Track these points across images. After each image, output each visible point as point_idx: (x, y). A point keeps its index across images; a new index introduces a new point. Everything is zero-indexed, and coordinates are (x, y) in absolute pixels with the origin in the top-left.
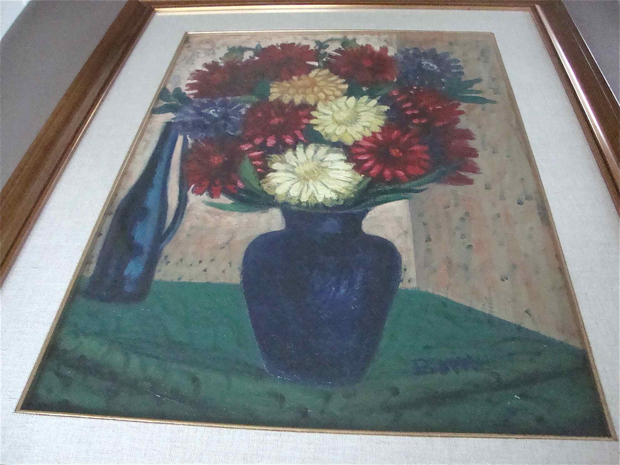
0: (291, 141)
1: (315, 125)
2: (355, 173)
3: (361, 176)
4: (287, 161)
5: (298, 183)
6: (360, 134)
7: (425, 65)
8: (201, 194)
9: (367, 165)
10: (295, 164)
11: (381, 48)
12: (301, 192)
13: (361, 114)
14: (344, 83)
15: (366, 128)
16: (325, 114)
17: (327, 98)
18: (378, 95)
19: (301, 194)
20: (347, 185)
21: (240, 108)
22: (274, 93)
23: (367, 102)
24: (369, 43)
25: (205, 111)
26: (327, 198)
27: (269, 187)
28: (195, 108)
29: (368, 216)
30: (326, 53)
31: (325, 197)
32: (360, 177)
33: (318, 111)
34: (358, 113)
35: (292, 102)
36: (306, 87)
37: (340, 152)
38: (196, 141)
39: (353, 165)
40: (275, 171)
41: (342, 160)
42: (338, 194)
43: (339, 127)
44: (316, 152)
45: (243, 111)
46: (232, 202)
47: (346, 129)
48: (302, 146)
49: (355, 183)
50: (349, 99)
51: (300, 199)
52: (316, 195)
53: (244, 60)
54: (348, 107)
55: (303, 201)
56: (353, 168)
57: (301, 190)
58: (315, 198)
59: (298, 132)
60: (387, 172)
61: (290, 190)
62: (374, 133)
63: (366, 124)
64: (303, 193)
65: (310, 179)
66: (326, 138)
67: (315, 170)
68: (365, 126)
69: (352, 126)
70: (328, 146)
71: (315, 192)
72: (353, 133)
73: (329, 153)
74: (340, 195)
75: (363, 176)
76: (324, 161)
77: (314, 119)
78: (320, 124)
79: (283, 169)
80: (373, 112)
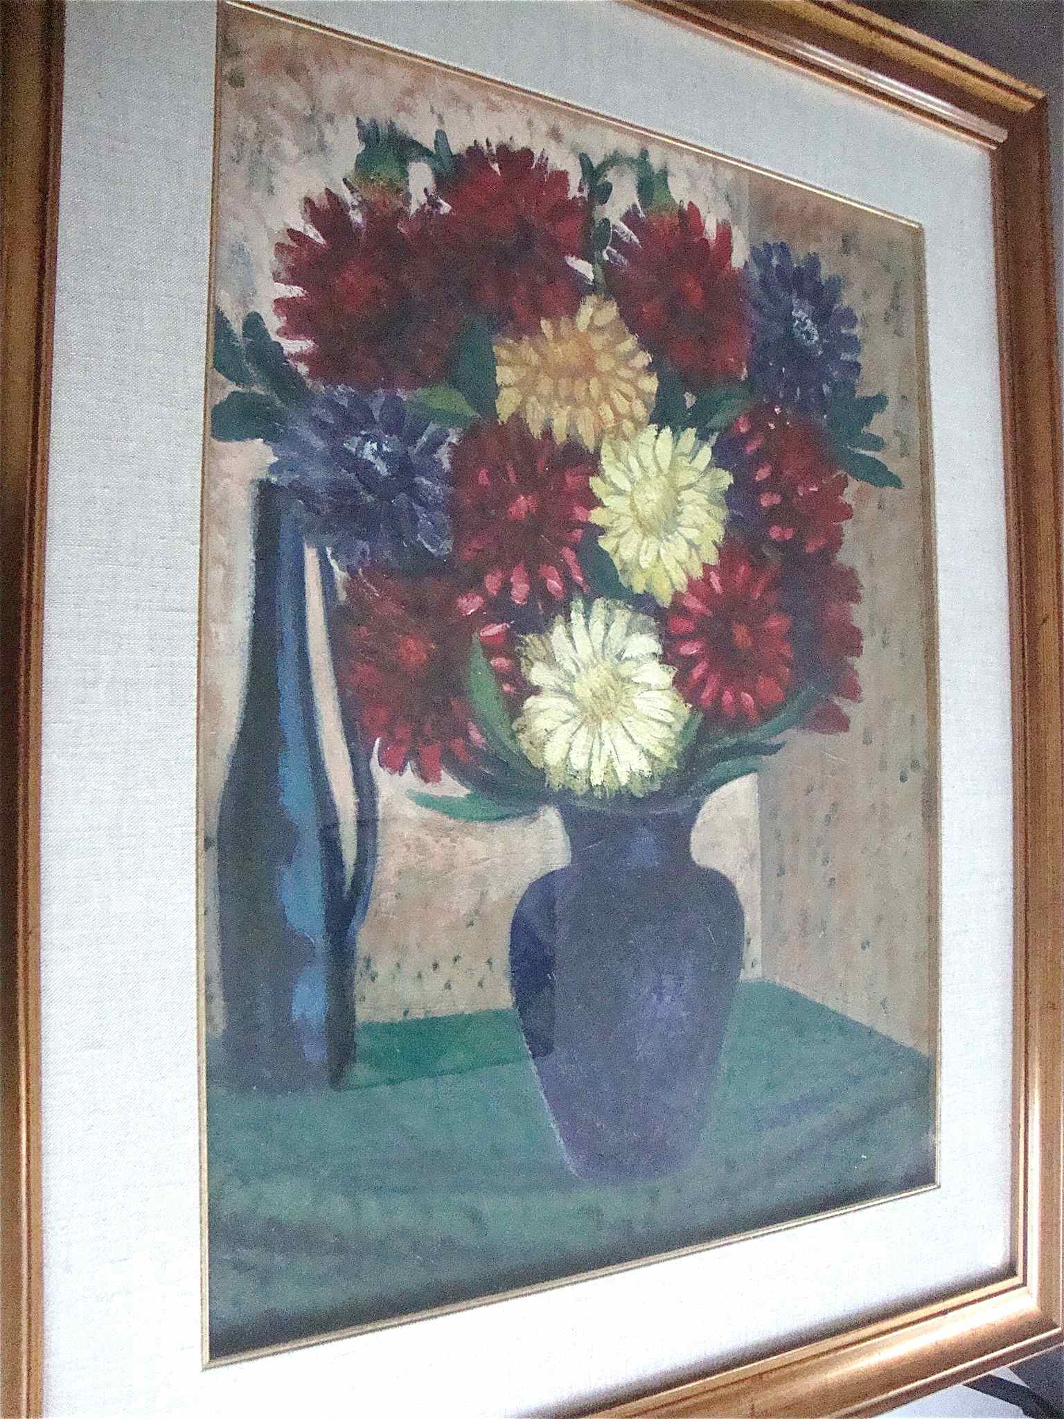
0: (559, 587)
1: (602, 531)
2: (677, 698)
3: (686, 706)
4: (557, 660)
5: (583, 728)
6: (684, 570)
7: (797, 322)
8: (401, 770)
9: (698, 672)
10: (572, 669)
11: (718, 227)
12: (590, 757)
13: (685, 496)
14: (650, 369)
15: (693, 550)
16: (620, 492)
17: (618, 432)
18: (712, 431)
19: (590, 764)
20: (664, 733)
21: (435, 444)
22: (506, 386)
23: (694, 453)
24: (695, 201)
25: (351, 445)
26: (634, 774)
27: (531, 743)
28: (320, 426)
29: (699, 821)
30: (607, 222)
31: (631, 769)
32: (685, 710)
33: (604, 479)
34: (678, 494)
35: (548, 433)
36: (573, 374)
37: (651, 629)
38: (352, 572)
39: (673, 671)
40: (536, 691)
41: (654, 654)
42: (652, 760)
43: (645, 541)
44: (608, 627)
45: (444, 456)
46: (468, 792)
47: (659, 551)
48: (580, 604)
49: (678, 727)
50: (661, 434)
51: (589, 779)
52: (616, 763)
53: (414, 208)
54: (660, 470)
55: (595, 784)
56: (674, 682)
57: (589, 751)
58: (616, 774)
59: (569, 555)
60: (728, 697)
61: (571, 752)
62: (706, 568)
63: (693, 534)
64: (594, 760)
65: (603, 718)
66: (622, 580)
67: (609, 687)
68: (690, 543)
69: (668, 540)
70: (629, 609)
71: (614, 756)
72: (670, 565)
73: (630, 631)
74: (656, 762)
75: (691, 706)
76: (624, 657)
77: (598, 508)
78: (609, 528)
79: (552, 684)
80: (704, 492)
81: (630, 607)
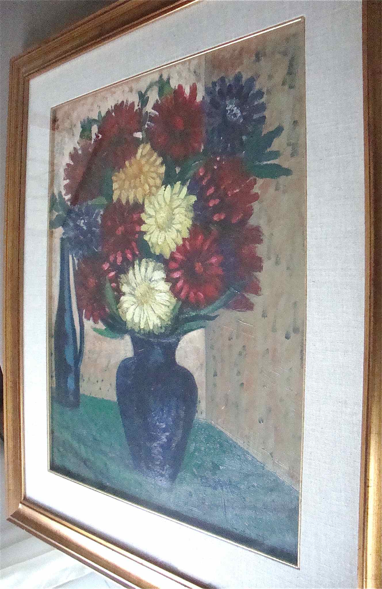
0: (131, 257)
1: (145, 233)
2: (172, 295)
4: (130, 283)
5: (138, 308)
6: (175, 242)
7: (229, 112)
8: (89, 319)
9: (180, 284)
10: (135, 286)
11: (190, 88)
13: (176, 211)
14: (162, 164)
15: (179, 233)
16: (151, 217)
17: (151, 194)
18: (188, 180)
20: (166, 309)
21: (97, 216)
22: (116, 190)
23: (180, 192)
24: (181, 83)
25: (78, 223)
26: (155, 325)
27: (122, 312)
29: (179, 347)
30: (147, 112)
31: (154, 323)
32: (174, 300)
33: (145, 212)
34: (173, 211)
35: (128, 202)
36: (135, 177)
37: (162, 268)
38: (78, 260)
39: (170, 284)
40: (124, 294)
41: (163, 278)
42: (161, 320)
43: (160, 234)
44: (146, 269)
45: (99, 220)
46: (105, 328)
47: (165, 237)
48: (137, 262)
49: (172, 307)
50: (166, 189)
51: (140, 326)
52: (149, 321)
53: (92, 142)
54: (166, 203)
55: (141, 328)
56: (170, 289)
57: (140, 316)
58: (148, 325)
59: (134, 244)
60: (192, 294)
61: (134, 316)
62: (184, 239)
63: (178, 227)
64: (141, 319)
65: (145, 304)
66: (152, 250)
67: (147, 292)
68: (178, 231)
69: (169, 231)
71: (148, 318)
72: (169, 241)
73: (154, 270)
74: (163, 321)
75: (176, 299)
76: (152, 280)
77: (144, 225)
78: (147, 232)
79: (128, 291)
80: (183, 208)
81: (154, 260)
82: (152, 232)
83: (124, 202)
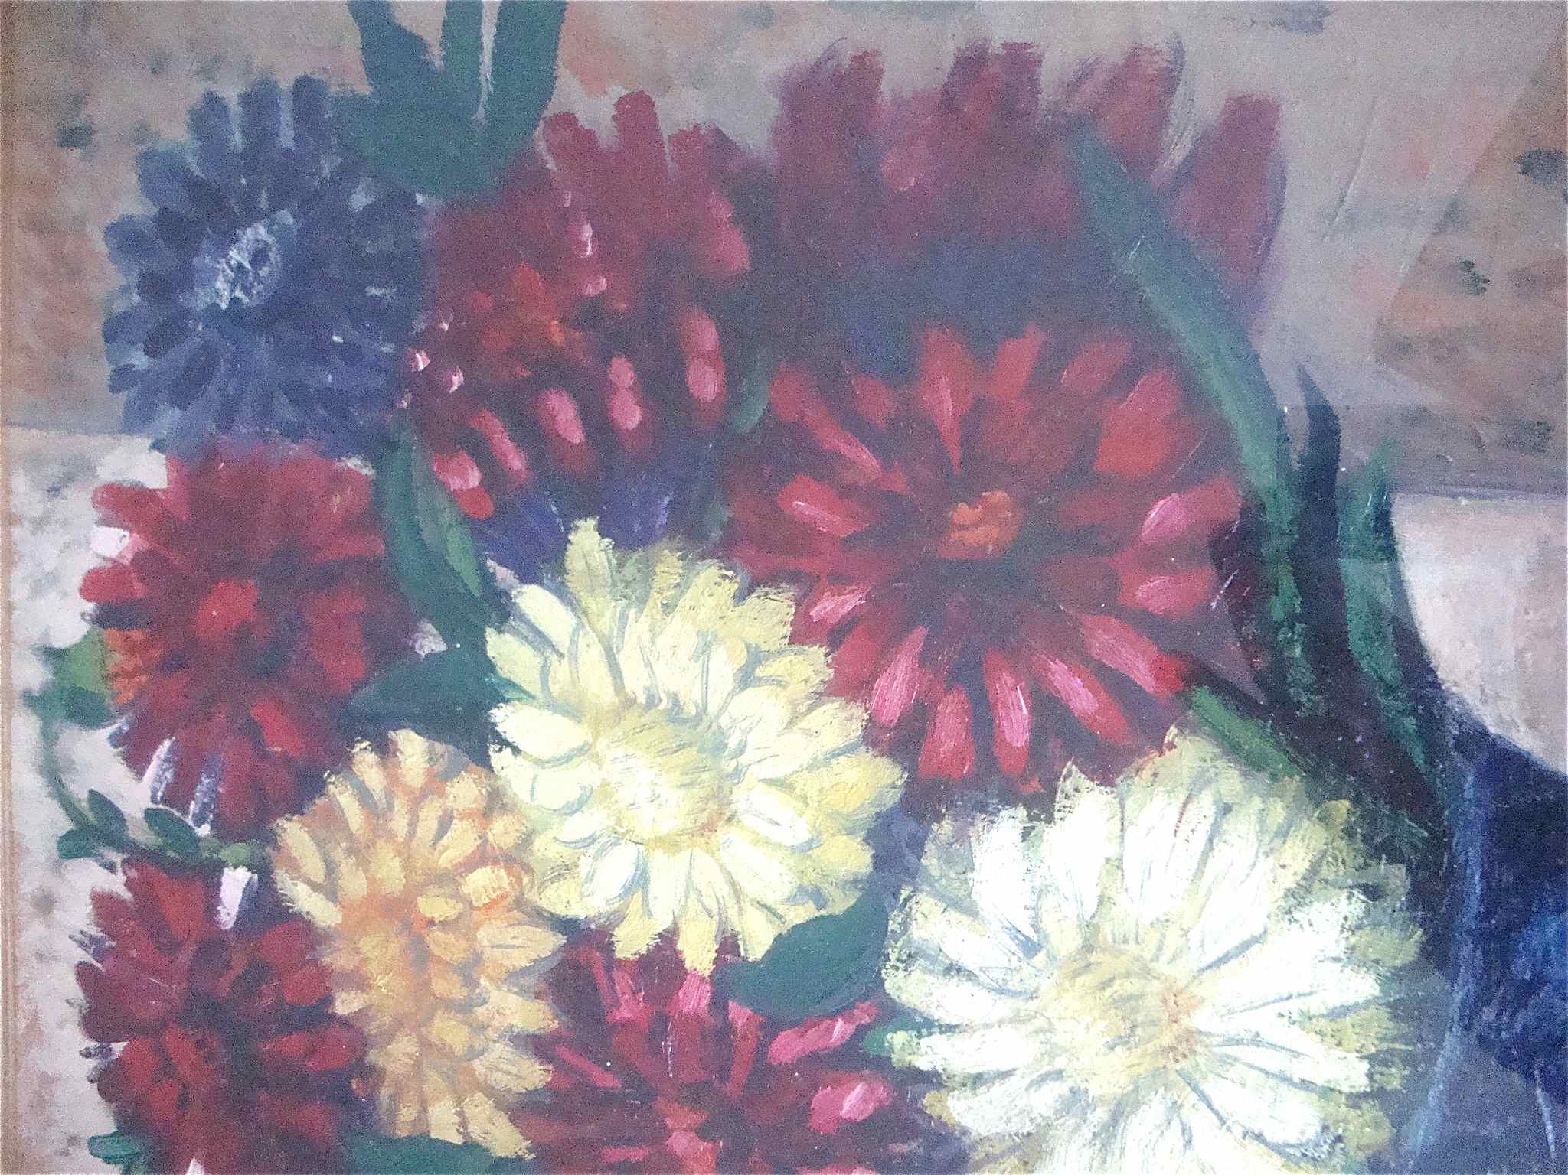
0: (859, 1089)
1: (728, 945)
2: (1146, 774)
3: (1172, 746)
4: (1029, 1128)
5: (1210, 1089)
6: (811, 709)
7: (239, 294)
10: (1054, 1091)
11: (105, 522)
12: (1286, 1079)
13: (635, 682)
14: (384, 750)
15: (761, 672)
16: (640, 881)
17: (515, 860)
18: (488, 578)
19: (1305, 1085)
20: (1242, 828)
22: (464, 1123)
23: (539, 639)
24: (76, 581)
26: (1352, 949)
29: (1524, 740)
30: (150, 815)
31: (1337, 960)
33: (616, 918)
34: (629, 703)
35: (539, 1046)
36: (420, 956)
37: (961, 836)
39: (1073, 777)
41: (1026, 834)
42: (1317, 885)
43: (747, 820)
44: (953, 969)
47: (770, 782)
48: (898, 1039)
49: (1231, 780)
50: (510, 737)
51: (1350, 1096)
52: (1316, 1006)
54: (583, 750)
55: (1365, 1081)
56: (1105, 780)
57: (1272, 1082)
58: (1344, 1011)
59: (787, 1047)
60: (1152, 592)
61: (1268, 1137)
62: (802, 633)
63: (724, 665)
64: (1299, 1071)
65: (1186, 1022)
66: (841, 903)
67: (1108, 992)
68: (746, 678)
69: (741, 750)
70: (909, 898)
71: (1294, 1006)
73: (966, 903)
74: (1325, 872)
75: (1173, 730)
76: (1030, 932)
77: (680, 946)
78: (723, 924)
79: (1088, 1153)
80: (623, 618)
81: (904, 894)
82: (733, 884)
83: (534, 1074)
